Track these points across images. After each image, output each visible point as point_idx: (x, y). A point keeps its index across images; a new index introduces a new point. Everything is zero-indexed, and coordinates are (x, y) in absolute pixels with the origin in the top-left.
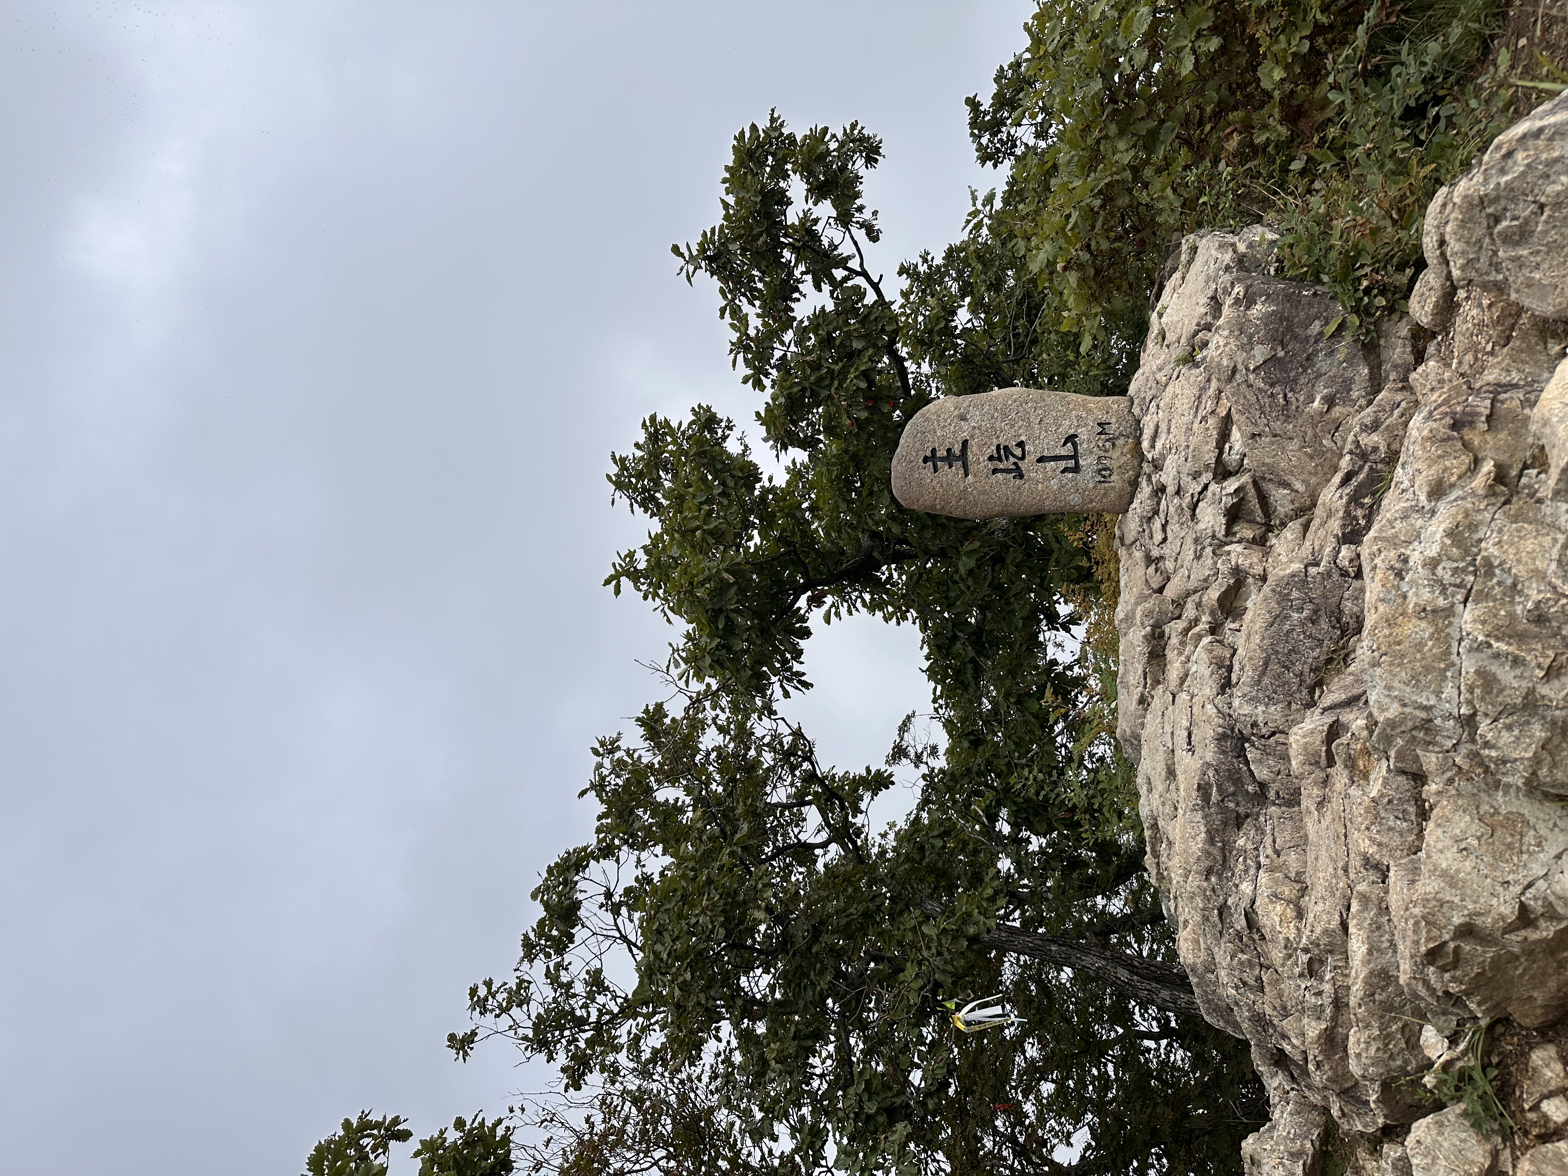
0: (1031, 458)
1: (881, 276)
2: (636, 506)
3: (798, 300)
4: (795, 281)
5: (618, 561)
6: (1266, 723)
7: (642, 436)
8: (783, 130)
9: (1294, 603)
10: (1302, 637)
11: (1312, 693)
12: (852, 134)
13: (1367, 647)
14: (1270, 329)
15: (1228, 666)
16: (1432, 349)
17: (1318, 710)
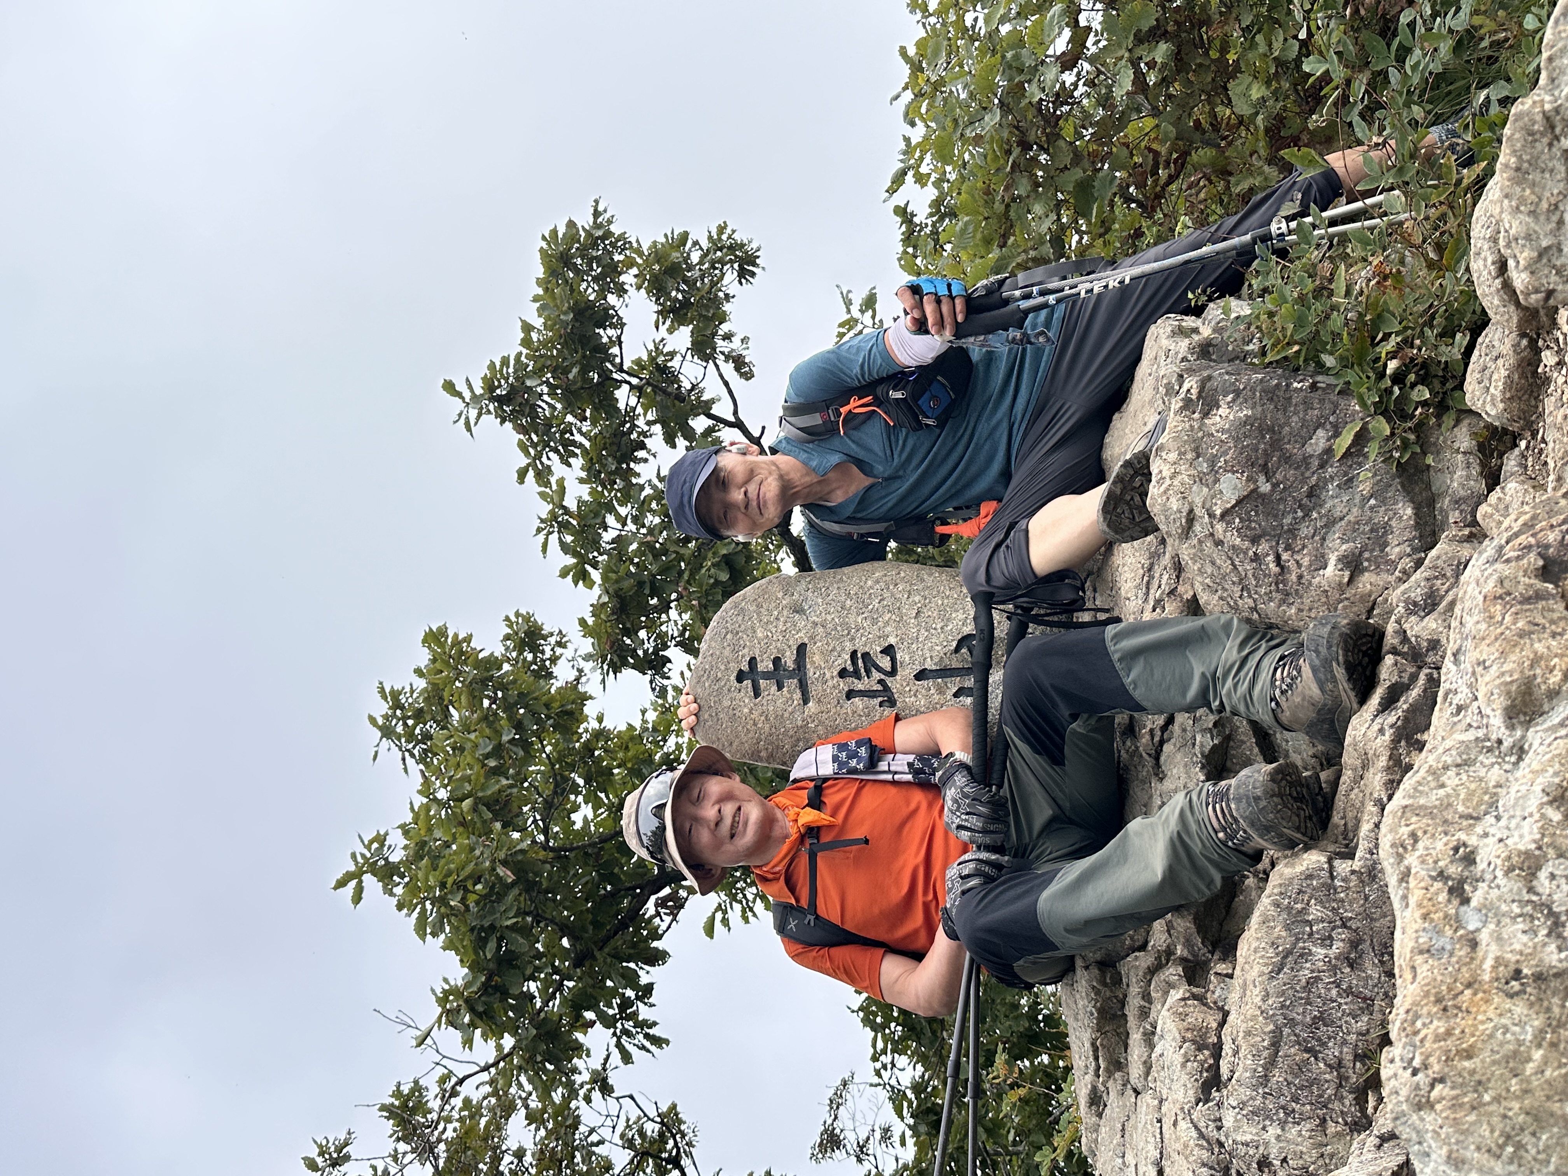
0: (906, 673)
1: (764, 428)
2: (410, 761)
3: (646, 460)
4: (639, 434)
5: (360, 849)
6: (1284, 1160)
7: (423, 657)
8: (613, 228)
9: (1314, 929)
10: (1334, 992)
11: (1361, 1100)
12: (720, 239)
13: (1402, 1059)
14: (1243, 447)
15: (1214, 1044)
16: (1513, 463)
17: (1372, 1138)
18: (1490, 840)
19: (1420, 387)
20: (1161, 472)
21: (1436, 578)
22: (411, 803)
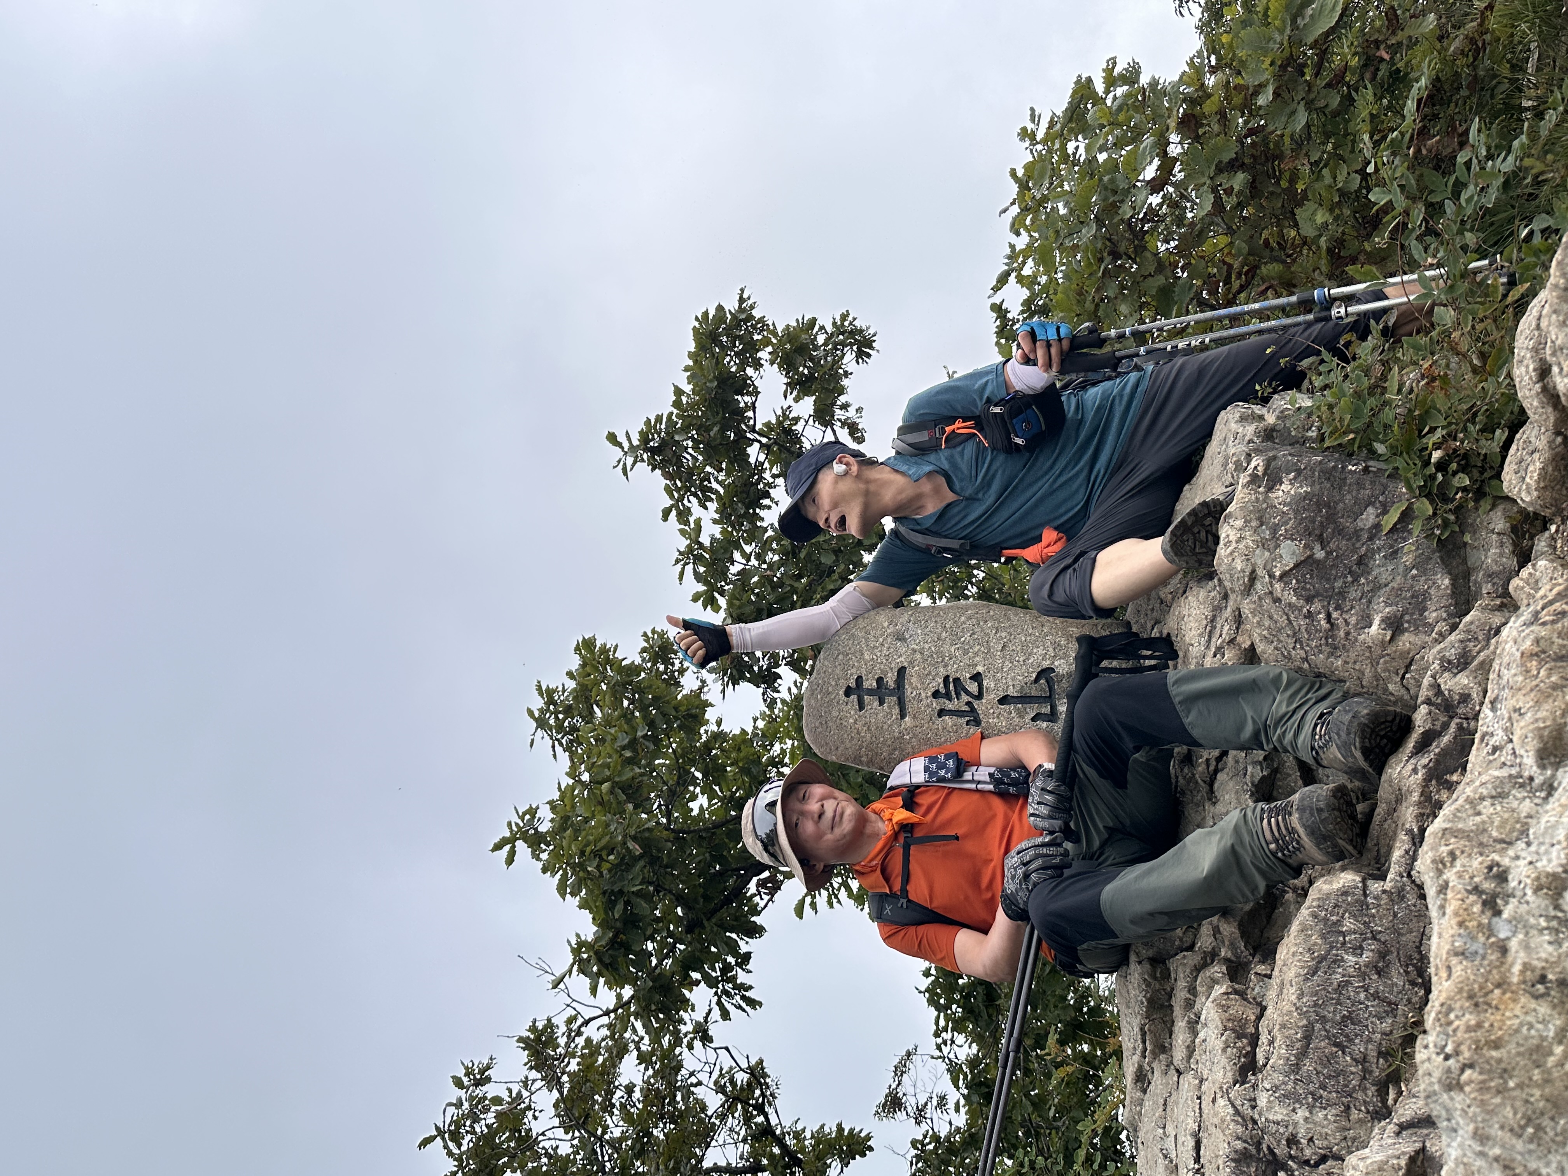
0: (991, 697)
2: (558, 749)
3: (769, 507)
4: (765, 485)
5: (515, 819)
6: (1311, 1140)
7: (575, 663)
8: (754, 312)
9: (1347, 939)
10: (1362, 996)
11: (1383, 1093)
12: (842, 325)
13: (1435, 1046)
14: (1302, 519)
15: (1252, 1034)
16: (1543, 544)
17: (1392, 1126)
18: (1522, 863)
19: (1461, 475)
20: (1228, 536)
21: (1469, 640)
22: (559, 784)
